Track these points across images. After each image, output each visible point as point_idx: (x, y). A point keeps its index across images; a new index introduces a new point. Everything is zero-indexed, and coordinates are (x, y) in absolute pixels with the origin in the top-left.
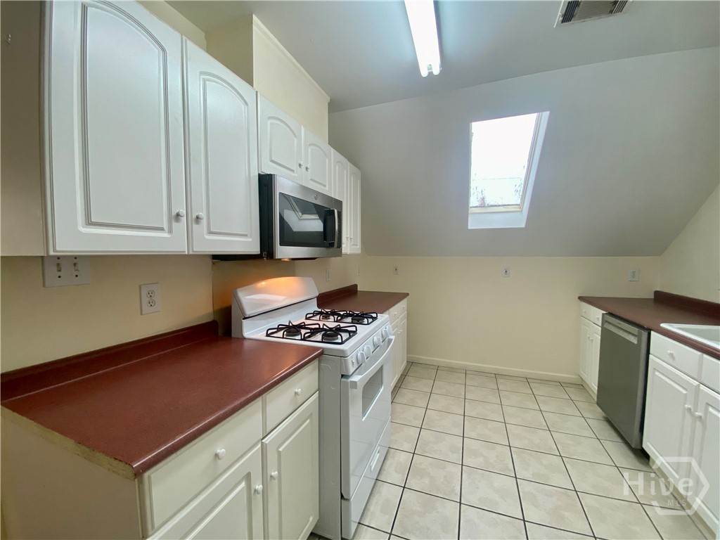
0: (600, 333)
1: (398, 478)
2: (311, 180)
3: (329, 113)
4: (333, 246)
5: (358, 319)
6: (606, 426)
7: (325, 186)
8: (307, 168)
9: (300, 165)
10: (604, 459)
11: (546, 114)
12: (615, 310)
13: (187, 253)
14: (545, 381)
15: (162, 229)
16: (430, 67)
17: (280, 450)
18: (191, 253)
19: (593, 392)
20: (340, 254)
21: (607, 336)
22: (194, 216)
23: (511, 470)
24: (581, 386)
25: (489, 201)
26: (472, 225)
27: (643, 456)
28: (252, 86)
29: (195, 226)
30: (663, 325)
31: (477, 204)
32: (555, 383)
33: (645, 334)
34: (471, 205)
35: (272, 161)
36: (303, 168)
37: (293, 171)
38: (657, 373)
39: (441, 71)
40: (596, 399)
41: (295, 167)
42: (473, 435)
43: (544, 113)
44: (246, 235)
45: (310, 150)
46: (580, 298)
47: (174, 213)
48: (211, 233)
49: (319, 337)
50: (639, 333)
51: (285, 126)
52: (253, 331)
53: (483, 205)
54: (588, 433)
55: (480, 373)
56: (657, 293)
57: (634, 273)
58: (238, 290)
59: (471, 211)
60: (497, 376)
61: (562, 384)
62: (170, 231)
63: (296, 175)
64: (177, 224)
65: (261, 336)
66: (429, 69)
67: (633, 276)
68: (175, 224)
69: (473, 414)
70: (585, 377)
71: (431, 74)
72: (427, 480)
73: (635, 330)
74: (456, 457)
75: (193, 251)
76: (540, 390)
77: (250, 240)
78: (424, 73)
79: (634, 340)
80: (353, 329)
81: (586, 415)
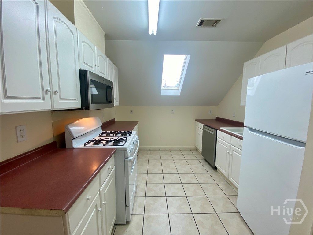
0: (202, 132)
1: (143, 194)
2: (100, 72)
3: (105, 39)
4: (111, 103)
5: (124, 134)
6: (205, 162)
7: (105, 75)
8: (98, 67)
9: (95, 65)
10: (205, 172)
11: (189, 56)
12: (207, 124)
13: (51, 110)
14: (185, 149)
15: (40, 98)
16: (153, 31)
17: (105, 192)
18: (53, 110)
19: (200, 151)
20: (113, 106)
21: (204, 132)
22: (54, 91)
23: (180, 182)
24: (196, 149)
25: (167, 85)
26: (162, 94)
27: (215, 168)
28: (74, 24)
29: (54, 96)
30: (221, 128)
31: (164, 86)
32: (188, 150)
33: (216, 131)
34: (162, 86)
35: (84, 63)
36: (97, 66)
37: (93, 68)
38: (219, 143)
39: (157, 33)
40: (201, 154)
41: (94, 66)
42: (166, 172)
43: (188, 55)
44: (75, 99)
45: (99, 58)
46: (196, 120)
47: (45, 90)
48: (61, 99)
49: (111, 143)
50: (214, 131)
51: (89, 46)
52: (78, 144)
53: (165, 87)
54: (200, 164)
55: (165, 149)
56: (217, 118)
57: (210, 111)
58: (68, 125)
59: (162, 88)
60: (170, 150)
61: (190, 150)
62: (44, 99)
63: (94, 70)
64: (46, 95)
65: (82, 146)
66: (152, 32)
67: (210, 112)
68: (45, 96)
69: (165, 165)
70: (197, 146)
71: (153, 34)
72: (153, 192)
73: (213, 130)
74: (162, 181)
75: (54, 109)
76: (185, 153)
77: (77, 101)
78: (150, 33)
79: (213, 133)
80: (125, 139)
81: (199, 159)
